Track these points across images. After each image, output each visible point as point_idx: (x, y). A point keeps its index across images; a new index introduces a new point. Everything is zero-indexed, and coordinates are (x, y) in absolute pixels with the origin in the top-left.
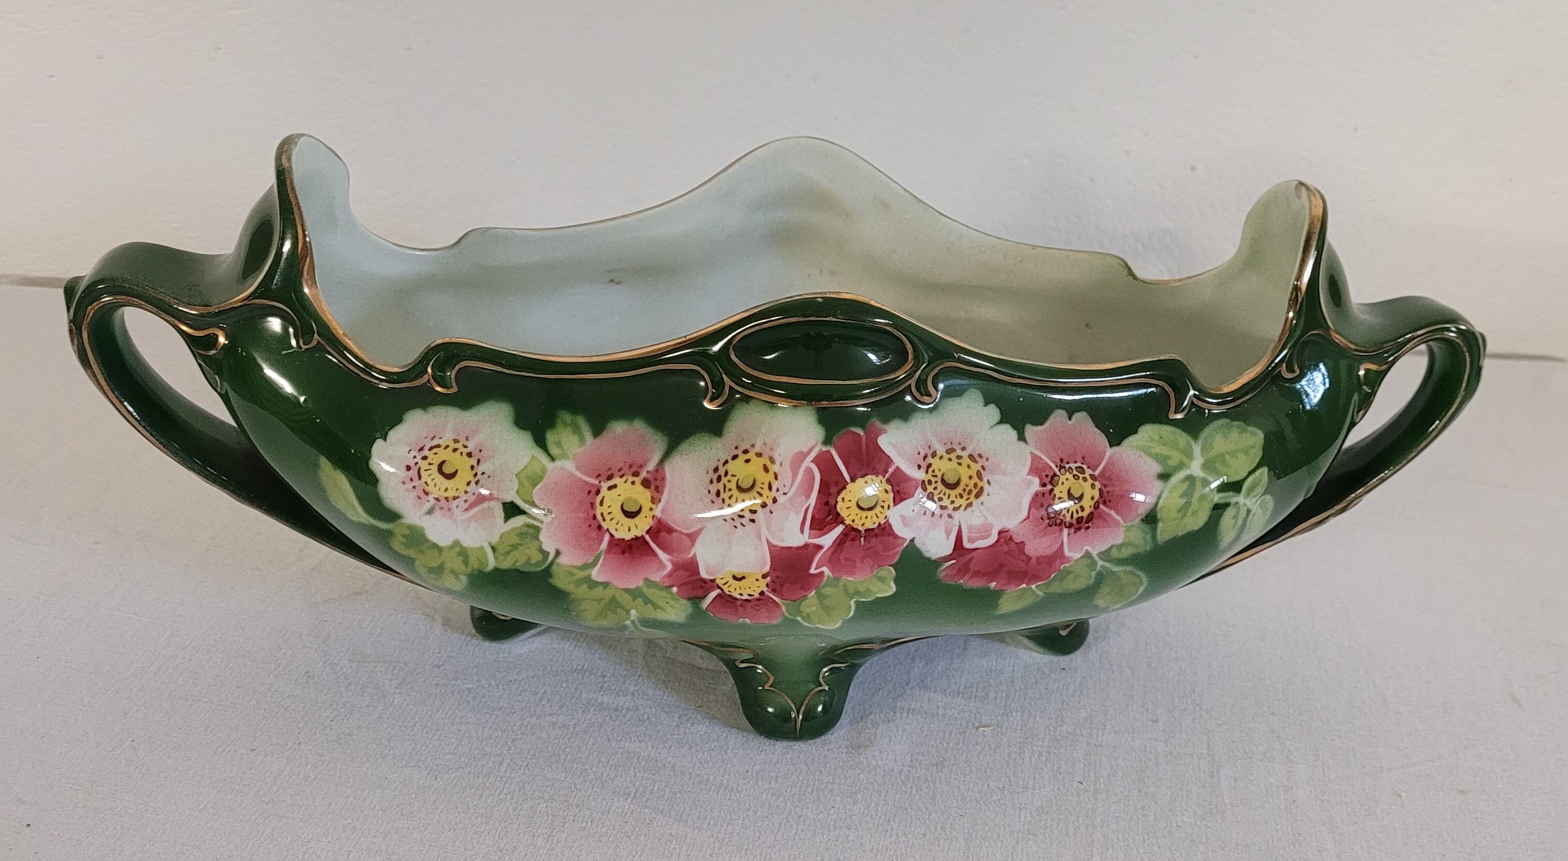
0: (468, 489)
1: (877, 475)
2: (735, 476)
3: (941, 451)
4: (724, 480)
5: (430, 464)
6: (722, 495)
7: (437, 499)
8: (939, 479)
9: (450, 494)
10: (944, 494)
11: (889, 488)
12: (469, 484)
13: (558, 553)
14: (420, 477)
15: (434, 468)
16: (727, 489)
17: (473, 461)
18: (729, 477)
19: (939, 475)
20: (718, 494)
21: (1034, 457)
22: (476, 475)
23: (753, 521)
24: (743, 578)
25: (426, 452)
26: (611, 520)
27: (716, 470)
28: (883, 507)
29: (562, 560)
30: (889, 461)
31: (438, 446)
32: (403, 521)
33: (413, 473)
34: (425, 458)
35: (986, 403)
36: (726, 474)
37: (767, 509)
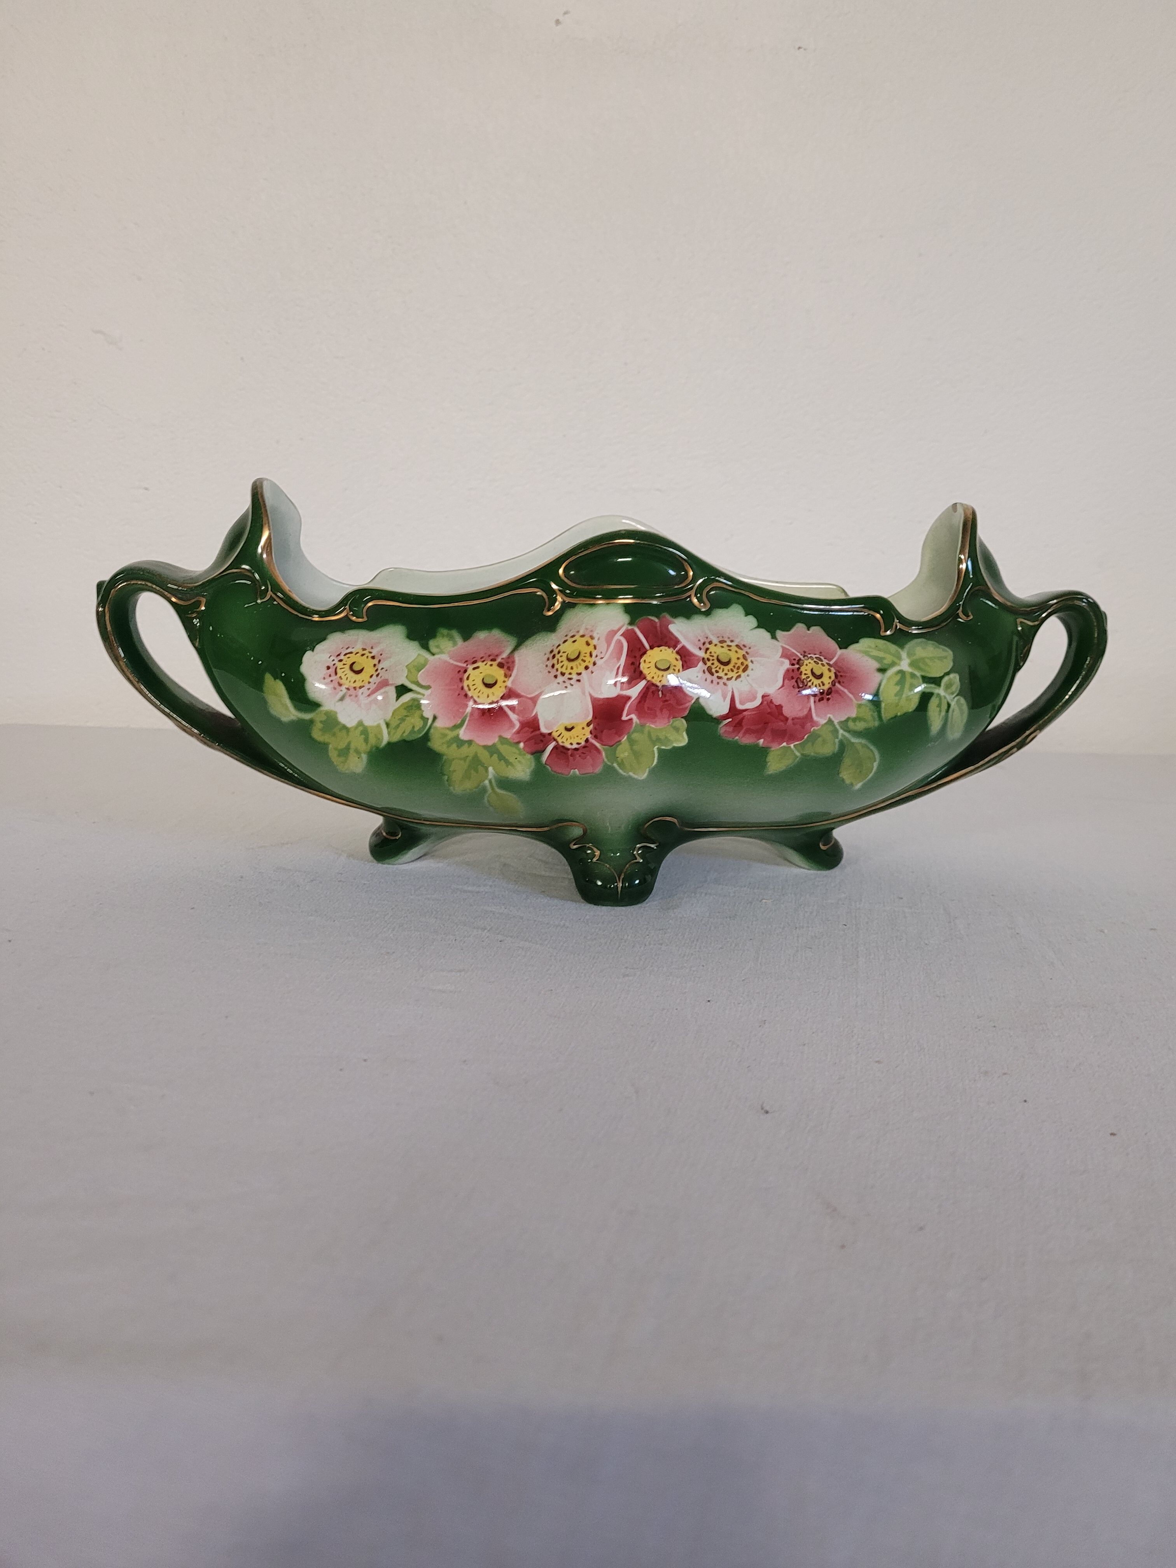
0: (371, 680)
1: (669, 647)
2: (565, 652)
3: (715, 641)
4: (557, 656)
5: (344, 664)
6: (556, 666)
7: (348, 689)
8: (715, 658)
9: (357, 685)
10: (720, 668)
11: (678, 657)
12: (371, 676)
13: (435, 718)
14: (336, 674)
15: (347, 667)
16: (560, 661)
17: (376, 661)
18: (560, 654)
19: (715, 656)
20: (553, 666)
21: (784, 648)
22: (377, 670)
23: (579, 681)
24: (573, 728)
25: (342, 657)
26: (475, 689)
27: (552, 652)
28: (674, 670)
29: (438, 724)
30: (677, 641)
31: (351, 653)
32: (322, 709)
33: (332, 670)
34: (341, 661)
35: (747, 614)
36: (559, 652)
37: (589, 670)
